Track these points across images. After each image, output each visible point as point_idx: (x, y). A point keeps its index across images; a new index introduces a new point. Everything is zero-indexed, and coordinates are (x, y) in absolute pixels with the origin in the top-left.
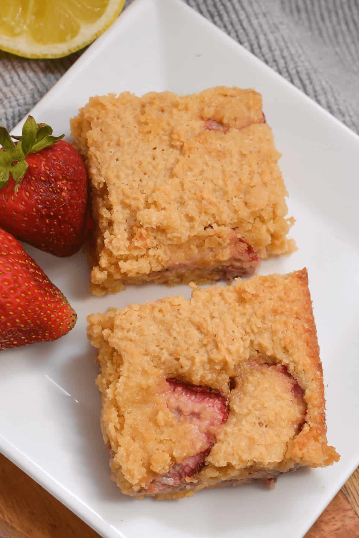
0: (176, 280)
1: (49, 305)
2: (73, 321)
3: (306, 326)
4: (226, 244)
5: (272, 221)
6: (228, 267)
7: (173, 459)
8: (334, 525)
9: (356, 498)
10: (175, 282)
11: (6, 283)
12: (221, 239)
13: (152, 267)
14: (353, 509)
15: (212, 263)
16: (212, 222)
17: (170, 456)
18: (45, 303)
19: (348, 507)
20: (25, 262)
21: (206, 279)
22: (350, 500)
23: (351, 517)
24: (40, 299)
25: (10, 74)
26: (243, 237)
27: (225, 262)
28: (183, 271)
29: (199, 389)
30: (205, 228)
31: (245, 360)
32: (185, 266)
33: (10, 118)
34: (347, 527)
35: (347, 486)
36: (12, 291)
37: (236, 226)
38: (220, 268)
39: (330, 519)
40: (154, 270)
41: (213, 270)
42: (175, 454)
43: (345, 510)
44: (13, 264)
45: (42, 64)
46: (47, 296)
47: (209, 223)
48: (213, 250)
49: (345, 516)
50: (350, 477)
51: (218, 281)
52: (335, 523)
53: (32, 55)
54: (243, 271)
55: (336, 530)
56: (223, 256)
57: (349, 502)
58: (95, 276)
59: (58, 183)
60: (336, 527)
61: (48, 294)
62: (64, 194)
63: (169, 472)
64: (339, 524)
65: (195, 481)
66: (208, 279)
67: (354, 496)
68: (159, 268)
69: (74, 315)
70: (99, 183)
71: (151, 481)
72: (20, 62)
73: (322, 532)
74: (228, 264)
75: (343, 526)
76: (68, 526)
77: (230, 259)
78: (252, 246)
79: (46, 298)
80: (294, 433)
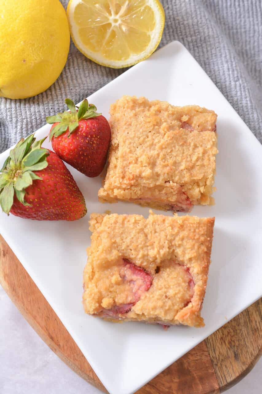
0: (145, 204)
1: (72, 203)
2: (84, 213)
3: (206, 250)
4: (175, 193)
5: (203, 187)
6: (174, 205)
7: (115, 302)
8: (196, 357)
9: (211, 346)
10: (145, 205)
11: (49, 187)
12: (173, 190)
13: (131, 196)
14: (208, 351)
15: (166, 201)
16: (170, 180)
17: (113, 301)
18: (69, 201)
19: (206, 350)
20: (65, 177)
21: (162, 208)
22: (208, 346)
23: (206, 356)
24: (67, 198)
25: (89, 71)
26: (185, 191)
27: (172, 202)
28: (149, 201)
29: (139, 268)
30: (165, 182)
31: (168, 259)
32: (150, 199)
33: (81, 95)
34: (202, 361)
35: (208, 338)
36: (52, 192)
37: (183, 185)
38: (170, 204)
39: (194, 354)
40: (132, 197)
41: (166, 205)
42: (116, 300)
43: (204, 351)
44: (56, 177)
45: (107, 69)
46: (71, 198)
47: (168, 180)
48: (168, 195)
49: (203, 354)
50: (212, 335)
51: (169, 210)
52: (196, 356)
53: (102, 64)
54: (182, 209)
55: (196, 360)
56: (172, 199)
57: (207, 347)
58: (100, 193)
59: (92, 139)
60: (196, 359)
61: (72, 197)
62: (94, 145)
63: (111, 309)
64: (199, 357)
65: (124, 317)
66: (163, 208)
67: (210, 344)
68: (136, 197)
69: (85, 210)
70: (115, 144)
71: (101, 311)
72: (96, 66)
73: (188, 359)
74: (174, 204)
75: (200, 359)
76: (56, 319)
77: (176, 201)
78: (190, 198)
79: (71, 199)
80: (183, 306)
